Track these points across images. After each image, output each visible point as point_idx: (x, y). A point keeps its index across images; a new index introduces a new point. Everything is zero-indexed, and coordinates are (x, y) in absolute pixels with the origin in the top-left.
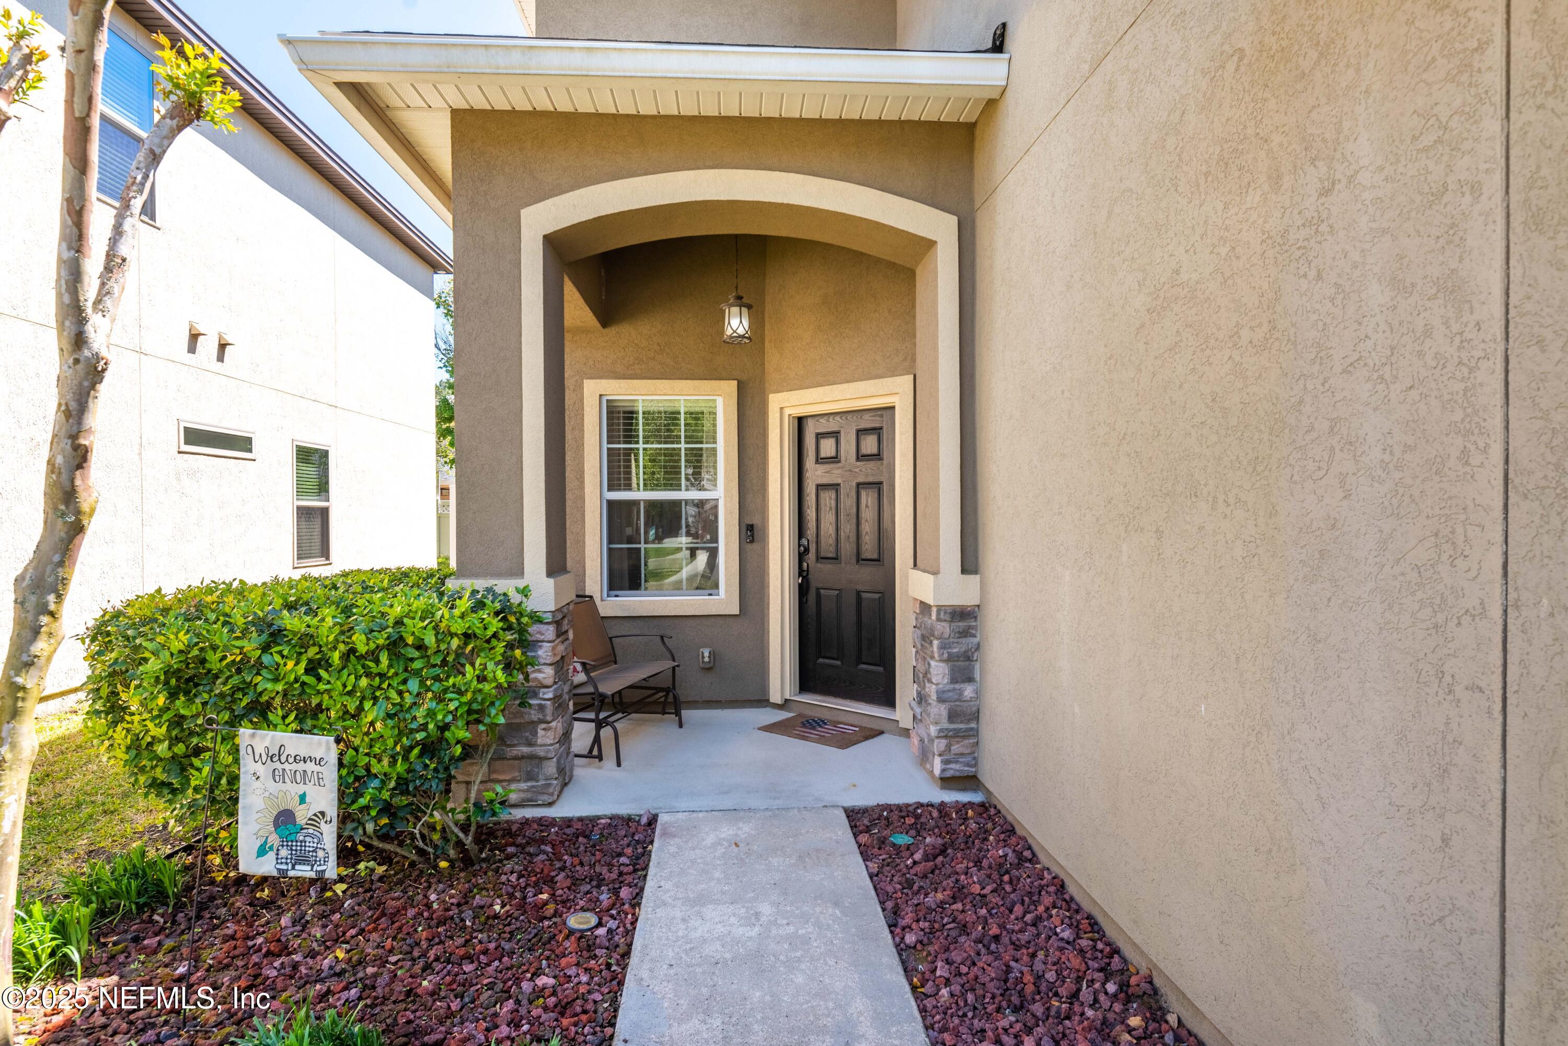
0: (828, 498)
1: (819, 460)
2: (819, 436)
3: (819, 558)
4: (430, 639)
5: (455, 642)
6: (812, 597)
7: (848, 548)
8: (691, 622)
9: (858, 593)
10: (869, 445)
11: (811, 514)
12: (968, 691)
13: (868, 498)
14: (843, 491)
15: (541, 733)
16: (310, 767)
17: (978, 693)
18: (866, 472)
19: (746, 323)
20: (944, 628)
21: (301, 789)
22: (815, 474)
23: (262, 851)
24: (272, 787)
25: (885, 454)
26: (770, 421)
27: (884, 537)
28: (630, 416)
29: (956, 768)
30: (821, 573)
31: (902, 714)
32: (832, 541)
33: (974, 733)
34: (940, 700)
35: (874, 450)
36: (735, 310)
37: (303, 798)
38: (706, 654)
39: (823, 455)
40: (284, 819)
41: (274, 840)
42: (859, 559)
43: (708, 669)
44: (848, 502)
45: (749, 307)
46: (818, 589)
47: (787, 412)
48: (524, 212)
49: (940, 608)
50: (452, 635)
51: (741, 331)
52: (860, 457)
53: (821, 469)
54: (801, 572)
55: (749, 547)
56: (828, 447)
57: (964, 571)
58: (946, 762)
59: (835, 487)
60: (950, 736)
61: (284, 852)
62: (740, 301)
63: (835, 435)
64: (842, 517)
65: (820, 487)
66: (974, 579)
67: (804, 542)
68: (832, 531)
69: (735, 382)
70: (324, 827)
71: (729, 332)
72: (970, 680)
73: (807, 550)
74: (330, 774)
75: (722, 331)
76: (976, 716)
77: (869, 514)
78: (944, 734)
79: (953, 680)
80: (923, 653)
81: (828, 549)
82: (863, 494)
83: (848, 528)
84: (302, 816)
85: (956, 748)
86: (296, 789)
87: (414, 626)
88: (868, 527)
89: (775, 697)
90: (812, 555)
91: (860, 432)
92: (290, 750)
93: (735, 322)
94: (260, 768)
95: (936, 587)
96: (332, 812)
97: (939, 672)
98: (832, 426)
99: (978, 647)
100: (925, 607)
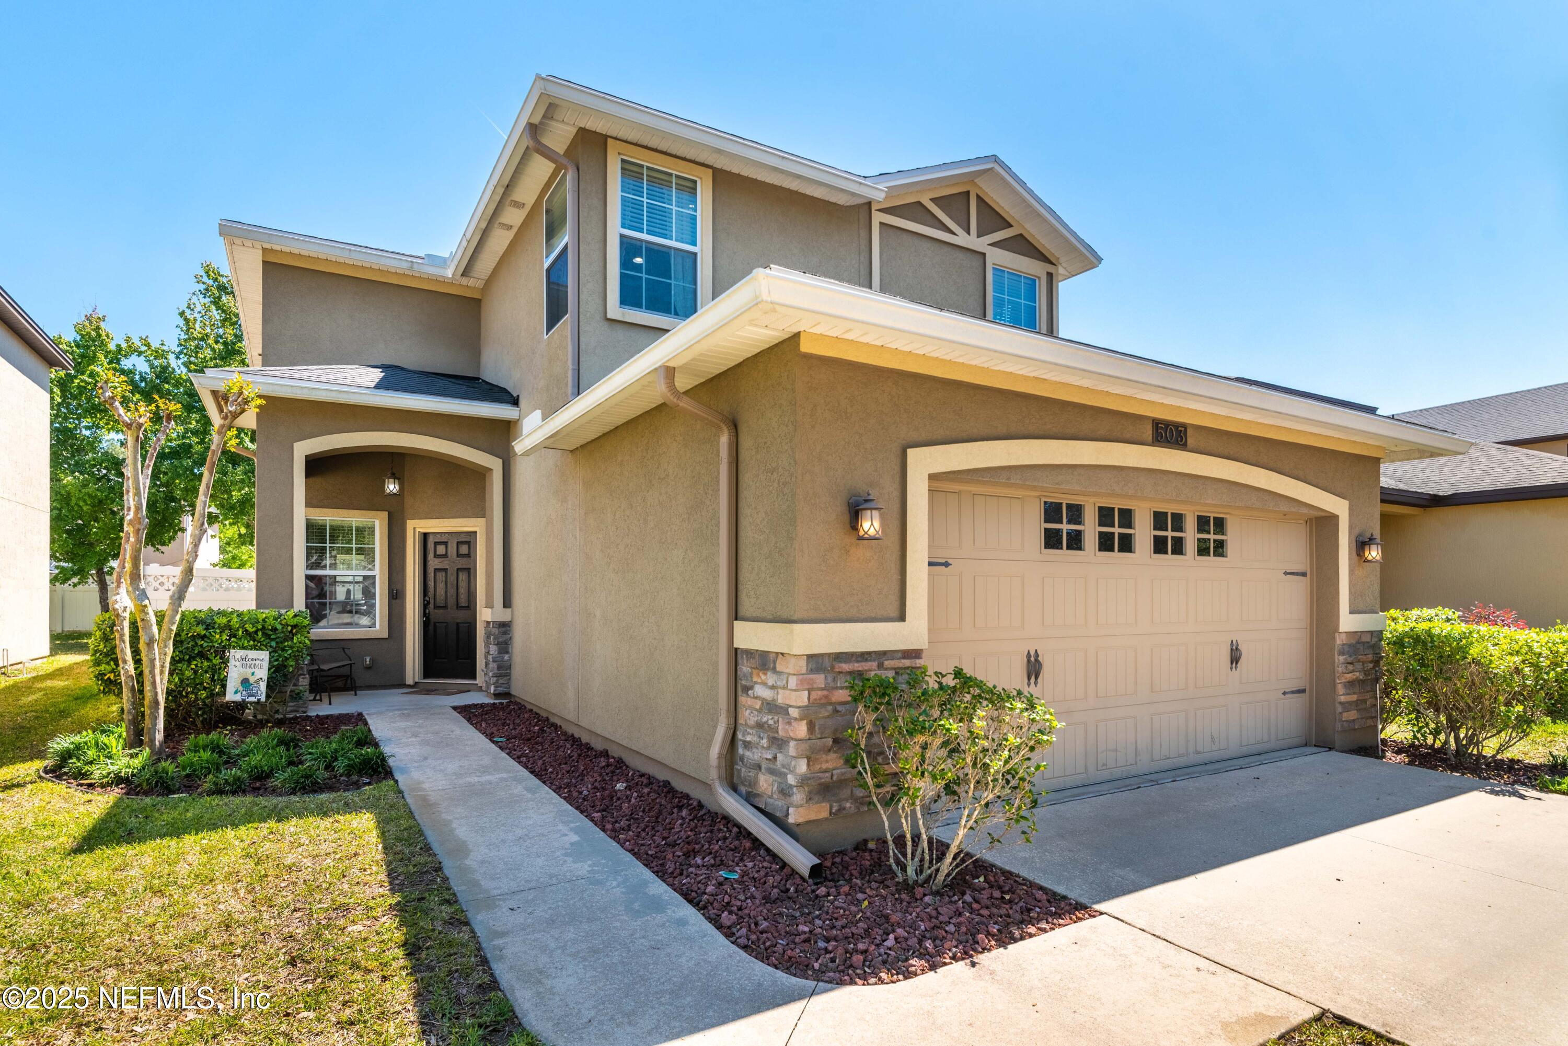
0: (441, 576)
1: (436, 556)
2: (436, 544)
3: (436, 607)
4: (279, 627)
5: (289, 628)
6: (431, 628)
7: (451, 602)
8: (359, 643)
9: (458, 624)
10: (464, 549)
11: (431, 584)
12: (506, 657)
13: (463, 577)
14: (449, 572)
15: (301, 680)
16: (258, 662)
17: (510, 658)
18: (462, 563)
19: (397, 487)
20: (495, 631)
21: (253, 670)
22: (433, 563)
23: (236, 692)
24: (242, 670)
25: (472, 554)
26: (408, 534)
27: (471, 595)
28: (322, 528)
29: (500, 690)
30: (437, 615)
31: (480, 680)
32: (443, 598)
33: (509, 675)
34: (494, 661)
35: (467, 552)
36: (391, 480)
37: (253, 674)
38: (368, 660)
39: (438, 553)
40: (245, 682)
41: (241, 688)
42: (458, 607)
43: (369, 668)
44: (452, 578)
45: (399, 479)
46: (435, 623)
47: (418, 530)
48: (295, 445)
49: (494, 622)
50: (288, 625)
51: (395, 491)
52: (458, 555)
53: (437, 561)
54: (425, 614)
55: (394, 601)
56: (441, 550)
57: (504, 607)
58: (496, 687)
59: (445, 570)
60: (498, 676)
61: (244, 693)
62: (394, 476)
63: (445, 543)
64: (449, 585)
65: (436, 570)
66: (509, 610)
67: (427, 598)
68: (443, 593)
69: (386, 513)
70: (261, 683)
71: (388, 491)
72: (507, 652)
73: (429, 603)
74: (266, 665)
75: (384, 491)
76: (509, 667)
77: (463, 584)
78: (495, 676)
79: (500, 653)
80: (487, 644)
81: (440, 600)
82: (460, 574)
83: (452, 591)
84: (252, 680)
85: (500, 681)
86: (250, 671)
87: (271, 621)
88: (463, 591)
89: (409, 681)
90: (432, 606)
91: (459, 543)
92: (250, 656)
93: (391, 487)
94: (237, 663)
95: (492, 613)
96: (265, 678)
97: (493, 649)
98: (444, 539)
99: (511, 638)
100: (488, 623)
